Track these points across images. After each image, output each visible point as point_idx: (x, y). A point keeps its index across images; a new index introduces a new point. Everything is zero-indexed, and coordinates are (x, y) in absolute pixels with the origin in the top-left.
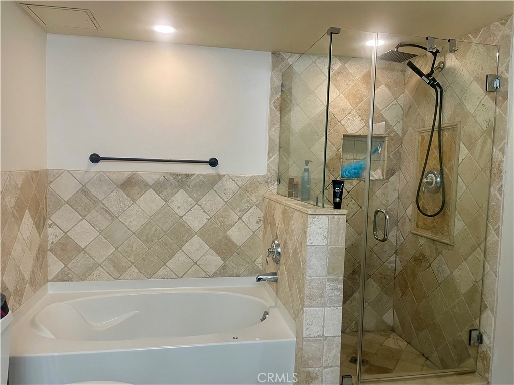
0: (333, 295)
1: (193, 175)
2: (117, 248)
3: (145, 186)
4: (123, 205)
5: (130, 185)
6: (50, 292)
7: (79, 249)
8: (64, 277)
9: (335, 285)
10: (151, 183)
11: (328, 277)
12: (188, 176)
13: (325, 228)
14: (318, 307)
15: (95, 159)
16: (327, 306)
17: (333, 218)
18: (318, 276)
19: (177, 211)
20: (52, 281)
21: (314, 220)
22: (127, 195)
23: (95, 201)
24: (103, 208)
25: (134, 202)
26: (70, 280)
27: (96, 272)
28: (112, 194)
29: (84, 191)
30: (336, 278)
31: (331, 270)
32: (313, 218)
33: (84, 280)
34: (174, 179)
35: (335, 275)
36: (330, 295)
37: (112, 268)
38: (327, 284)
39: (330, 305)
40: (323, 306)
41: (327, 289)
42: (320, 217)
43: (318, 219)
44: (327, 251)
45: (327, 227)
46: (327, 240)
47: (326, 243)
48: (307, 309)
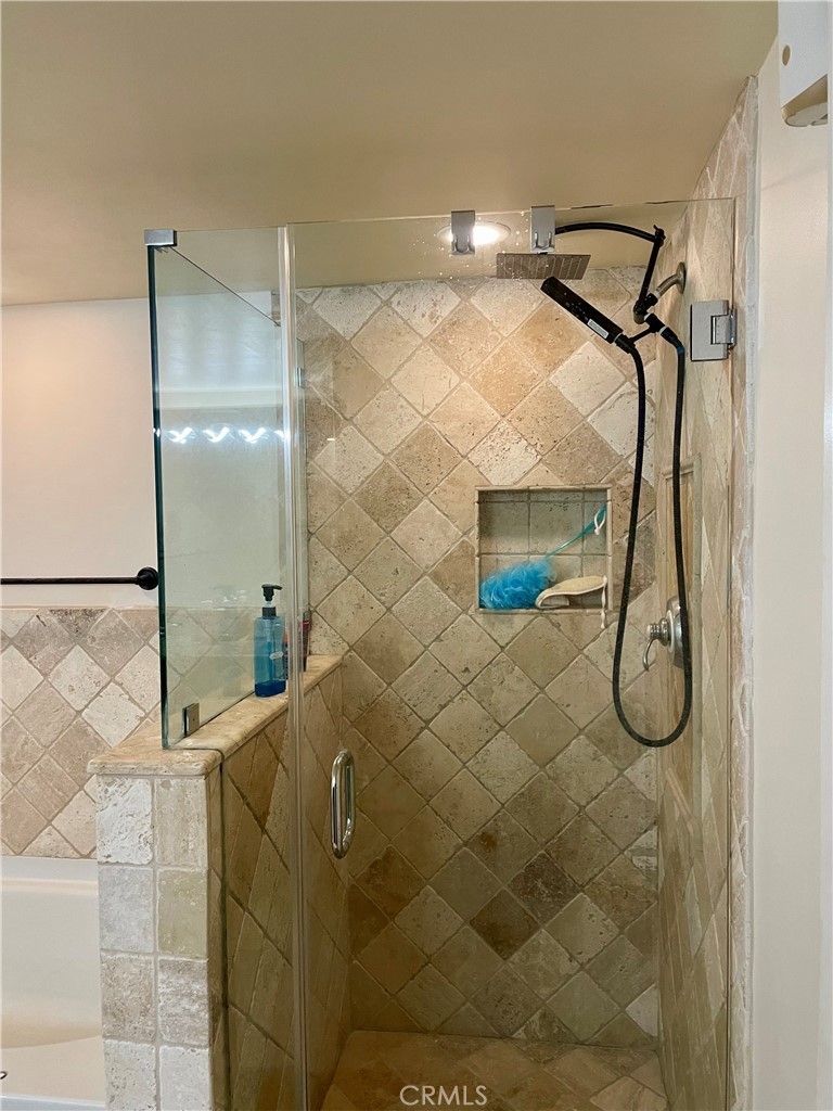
0: (178, 1010)
1: (102, 611)
9: (182, 982)
10: (12, 632)
11: (160, 958)
12: (89, 614)
13: (142, 815)
14: (137, 1041)
16: (166, 1043)
17: (166, 785)
18: (134, 953)
19: (70, 697)
21: (111, 789)
30: (186, 963)
31: (168, 938)
32: (109, 785)
34: (60, 621)
35: (182, 954)
36: (172, 1011)
38: (161, 976)
39: (173, 1041)
40: (153, 1041)
41: (160, 991)
42: (128, 782)
43: (123, 789)
44: (154, 881)
45: (149, 809)
46: (153, 851)
47: (150, 858)
48: (108, 1041)
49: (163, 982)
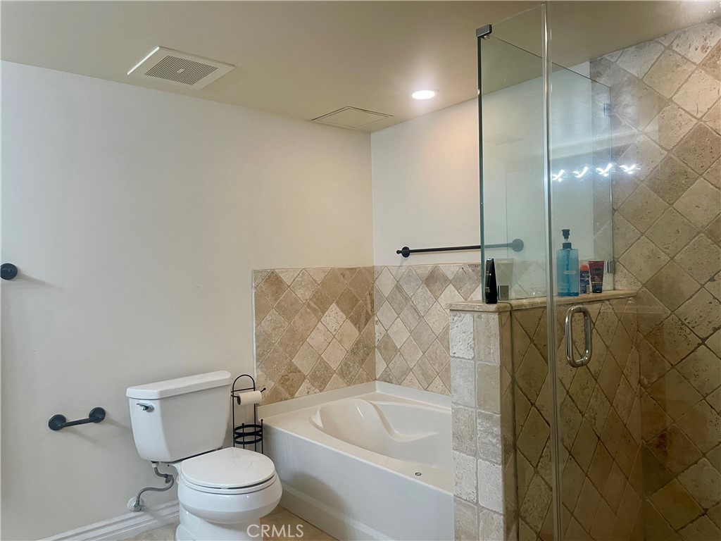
0: (486, 441)
2: (424, 353)
3: (446, 281)
4: (427, 304)
5: (433, 279)
6: (378, 391)
7: (396, 350)
8: (387, 379)
9: (488, 425)
10: (451, 277)
11: (478, 411)
13: (469, 333)
14: (469, 455)
15: (406, 252)
16: (481, 458)
17: (479, 317)
18: (467, 406)
20: (379, 380)
21: (455, 319)
22: (430, 291)
23: (407, 299)
24: (412, 306)
25: (437, 300)
26: (390, 382)
27: (409, 378)
28: (419, 290)
29: (398, 287)
30: (490, 416)
31: (482, 401)
32: (455, 316)
33: (400, 384)
34: (473, 271)
35: (488, 410)
36: (484, 440)
37: (421, 376)
38: (479, 421)
39: (484, 457)
40: (475, 456)
41: (478, 428)
42: (463, 315)
43: (460, 319)
44: (475, 368)
45: (472, 330)
46: (474, 352)
47: (473, 356)
48: (455, 452)
49: (479, 424)
